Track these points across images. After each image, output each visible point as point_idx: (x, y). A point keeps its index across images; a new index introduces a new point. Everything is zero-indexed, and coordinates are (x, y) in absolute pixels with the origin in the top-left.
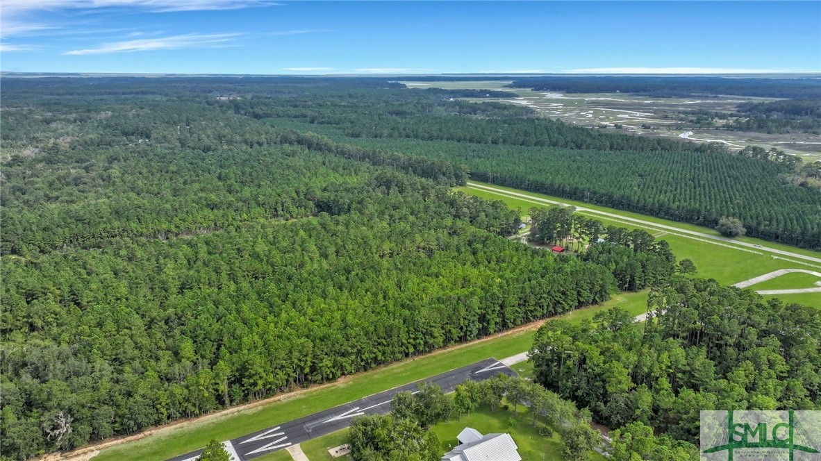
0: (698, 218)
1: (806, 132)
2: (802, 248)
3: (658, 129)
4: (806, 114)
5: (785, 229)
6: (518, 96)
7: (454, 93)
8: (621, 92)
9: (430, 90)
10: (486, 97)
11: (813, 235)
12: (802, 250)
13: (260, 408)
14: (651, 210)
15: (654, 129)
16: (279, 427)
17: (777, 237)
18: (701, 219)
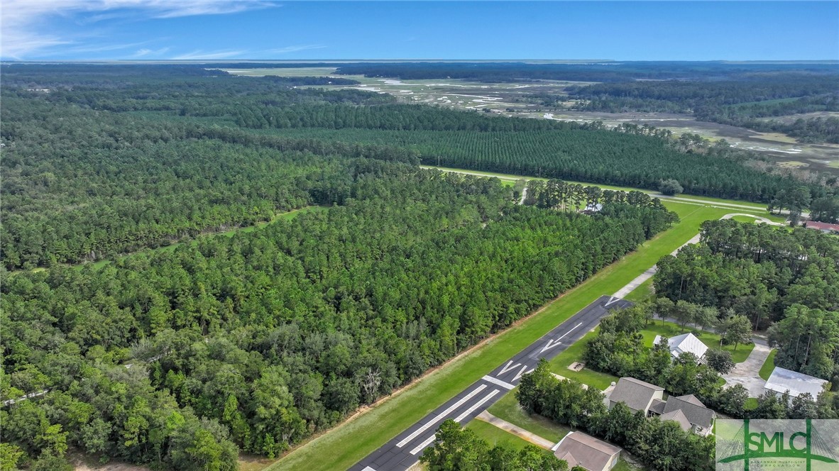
0: (640, 182)
1: (638, 111)
2: (724, 199)
3: (522, 111)
4: (626, 95)
5: (711, 185)
6: (359, 83)
7: (294, 80)
8: (451, 78)
9: (266, 78)
10: (329, 84)
11: (732, 188)
12: (725, 201)
13: (479, 352)
14: (598, 178)
15: (518, 112)
16: (511, 362)
17: (704, 192)
18: (642, 182)
